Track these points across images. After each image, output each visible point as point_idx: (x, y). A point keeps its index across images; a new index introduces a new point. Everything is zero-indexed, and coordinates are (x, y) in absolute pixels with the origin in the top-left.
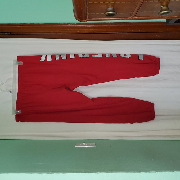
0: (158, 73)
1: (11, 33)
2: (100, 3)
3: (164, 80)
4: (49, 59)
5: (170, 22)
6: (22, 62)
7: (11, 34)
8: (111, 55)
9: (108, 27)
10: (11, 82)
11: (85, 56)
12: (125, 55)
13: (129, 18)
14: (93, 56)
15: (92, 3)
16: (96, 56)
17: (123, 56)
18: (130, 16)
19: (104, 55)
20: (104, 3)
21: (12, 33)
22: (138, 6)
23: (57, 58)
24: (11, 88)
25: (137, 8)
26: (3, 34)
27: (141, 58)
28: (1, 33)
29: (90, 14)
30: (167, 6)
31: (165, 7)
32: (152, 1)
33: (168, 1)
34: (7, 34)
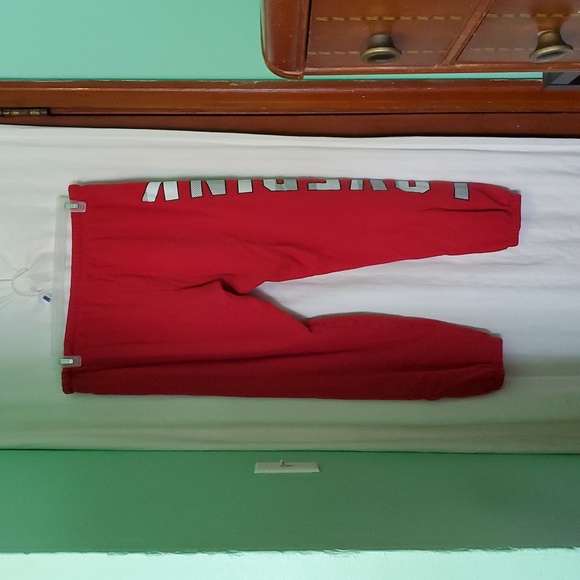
0: (514, 242)
1: (48, 110)
2: (352, 19)
3: (536, 264)
4: (172, 193)
5: (555, 82)
6: (84, 204)
7: (49, 113)
8: (366, 183)
9: (358, 95)
10: (50, 268)
11: (284, 187)
12: (412, 184)
13: (436, 67)
14: (311, 187)
15: (325, 19)
16: (319, 187)
17: (405, 188)
18: (440, 62)
19: (345, 183)
20: (364, 19)
21: (54, 112)
22: (468, 30)
23: (196, 191)
24: (48, 287)
25: (463, 38)
26: (24, 112)
27: (462, 194)
28: (16, 109)
29: (314, 53)
30: (557, 31)
31: (550, 36)
32: (511, 16)
33: (561, 16)
34: (38, 113)
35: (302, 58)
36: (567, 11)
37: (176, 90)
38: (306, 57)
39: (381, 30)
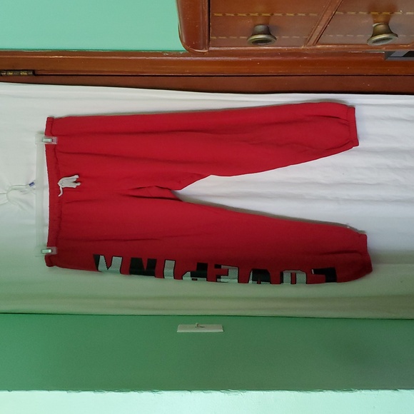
1: (34, 71)
2: (239, 15)
5: (393, 55)
7: (34, 74)
9: (254, 63)
13: (303, 47)
15: (221, 15)
18: (305, 44)
20: (248, 15)
21: (36, 73)
22: (323, 23)
25: (320, 28)
26: (16, 73)
28: (10, 71)
29: (215, 38)
30: (386, 23)
31: (381, 27)
32: (353, 13)
33: (388, 13)
34: (26, 74)
35: (207, 41)
36: (392, 10)
37: (125, 58)
38: (209, 40)
39: (261, 22)
